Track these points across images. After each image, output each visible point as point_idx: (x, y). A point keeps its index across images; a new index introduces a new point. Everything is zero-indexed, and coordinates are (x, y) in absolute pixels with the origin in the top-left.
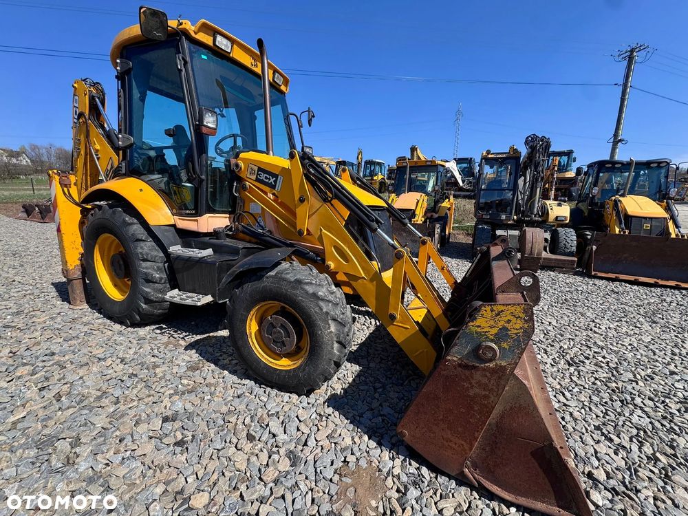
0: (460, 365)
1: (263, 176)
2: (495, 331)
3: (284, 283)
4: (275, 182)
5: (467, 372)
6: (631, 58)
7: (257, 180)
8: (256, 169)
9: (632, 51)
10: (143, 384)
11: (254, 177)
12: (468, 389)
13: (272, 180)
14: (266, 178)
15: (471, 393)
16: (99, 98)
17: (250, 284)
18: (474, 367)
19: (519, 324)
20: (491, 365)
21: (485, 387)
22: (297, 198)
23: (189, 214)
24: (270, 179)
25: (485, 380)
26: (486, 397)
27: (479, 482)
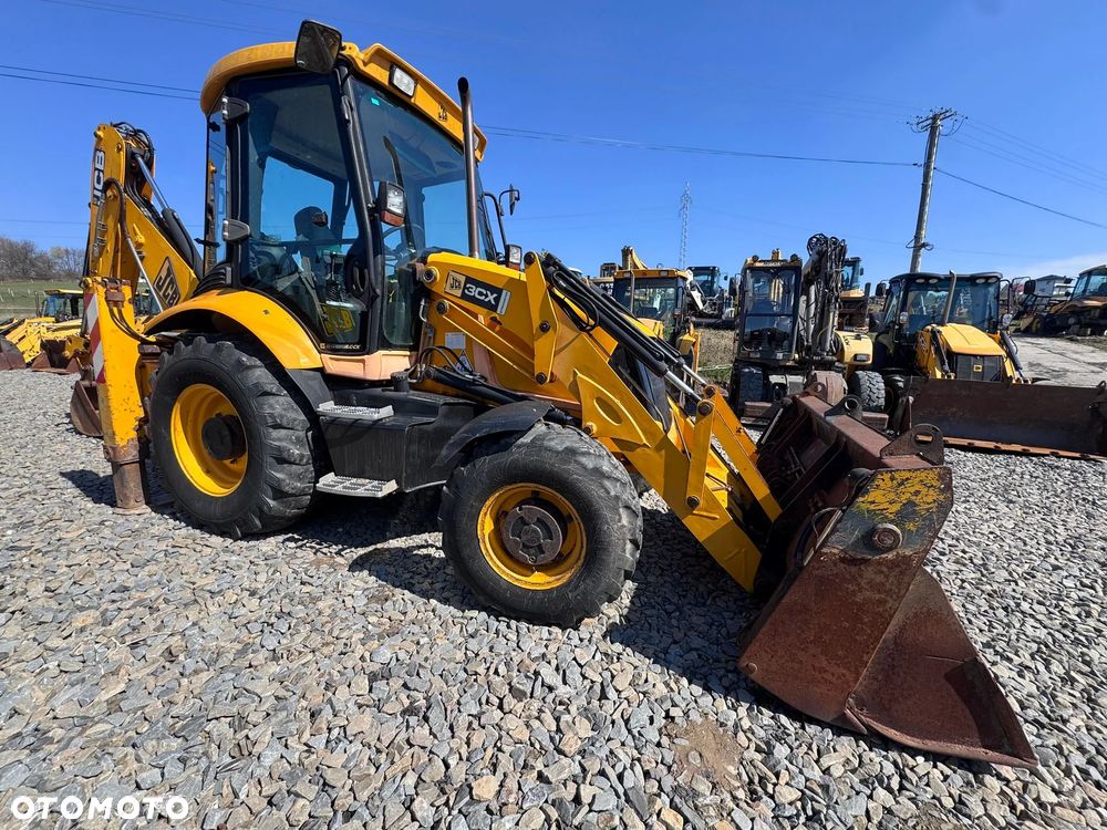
0: (842, 560)
1: (474, 291)
2: (896, 508)
3: (547, 455)
4: (497, 300)
5: (854, 569)
6: (933, 128)
7: (464, 296)
8: (463, 279)
9: (935, 118)
10: (308, 627)
11: (459, 293)
12: (854, 593)
13: (491, 298)
14: (480, 294)
15: (859, 598)
16: (143, 157)
17: (488, 458)
18: (865, 561)
19: (932, 495)
20: (890, 556)
21: (879, 588)
22: (536, 323)
23: (348, 350)
24: (487, 296)
25: (880, 579)
26: (882, 602)
27: (868, 727)
